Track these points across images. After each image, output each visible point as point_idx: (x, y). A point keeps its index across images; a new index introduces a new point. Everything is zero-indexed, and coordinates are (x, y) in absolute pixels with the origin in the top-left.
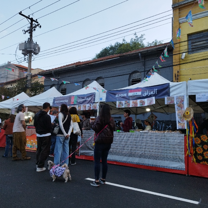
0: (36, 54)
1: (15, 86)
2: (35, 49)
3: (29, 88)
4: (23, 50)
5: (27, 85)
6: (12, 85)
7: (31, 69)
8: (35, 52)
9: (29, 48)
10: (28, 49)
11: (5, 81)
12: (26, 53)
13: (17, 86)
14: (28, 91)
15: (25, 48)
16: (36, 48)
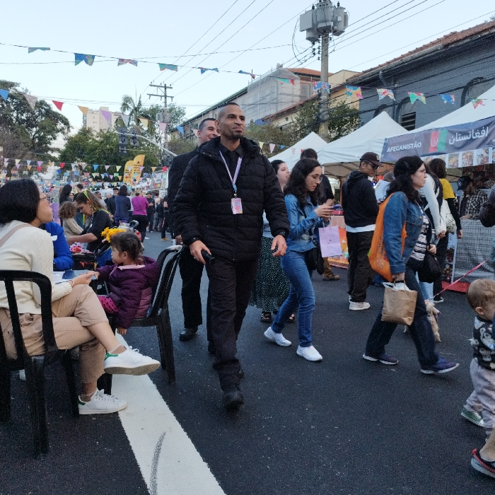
0: (337, 33)
1: (295, 120)
2: (336, 22)
3: (324, 121)
4: (308, 30)
5: (320, 114)
6: (287, 119)
7: (329, 75)
8: (335, 28)
9: (322, 22)
10: (320, 25)
11: (273, 112)
12: (317, 36)
13: (298, 120)
14: (323, 128)
15: (313, 24)
16: (339, 19)
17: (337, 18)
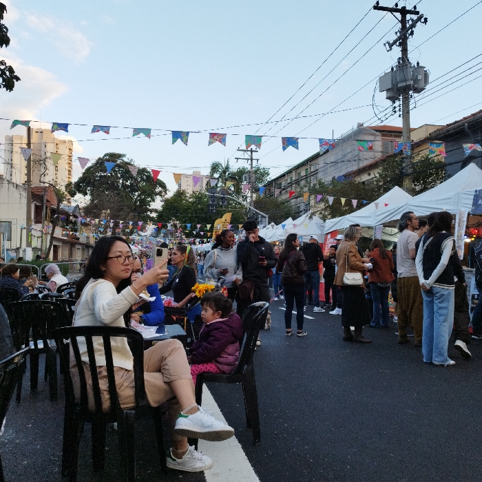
0: (418, 90)
1: (377, 175)
2: (416, 80)
3: (408, 175)
4: (388, 90)
5: (403, 169)
6: (369, 174)
7: (411, 130)
8: (416, 86)
9: (402, 82)
10: (399, 85)
11: (355, 168)
12: (397, 95)
13: (380, 175)
14: (407, 182)
15: (393, 84)
16: (420, 77)
17: (417, 76)
